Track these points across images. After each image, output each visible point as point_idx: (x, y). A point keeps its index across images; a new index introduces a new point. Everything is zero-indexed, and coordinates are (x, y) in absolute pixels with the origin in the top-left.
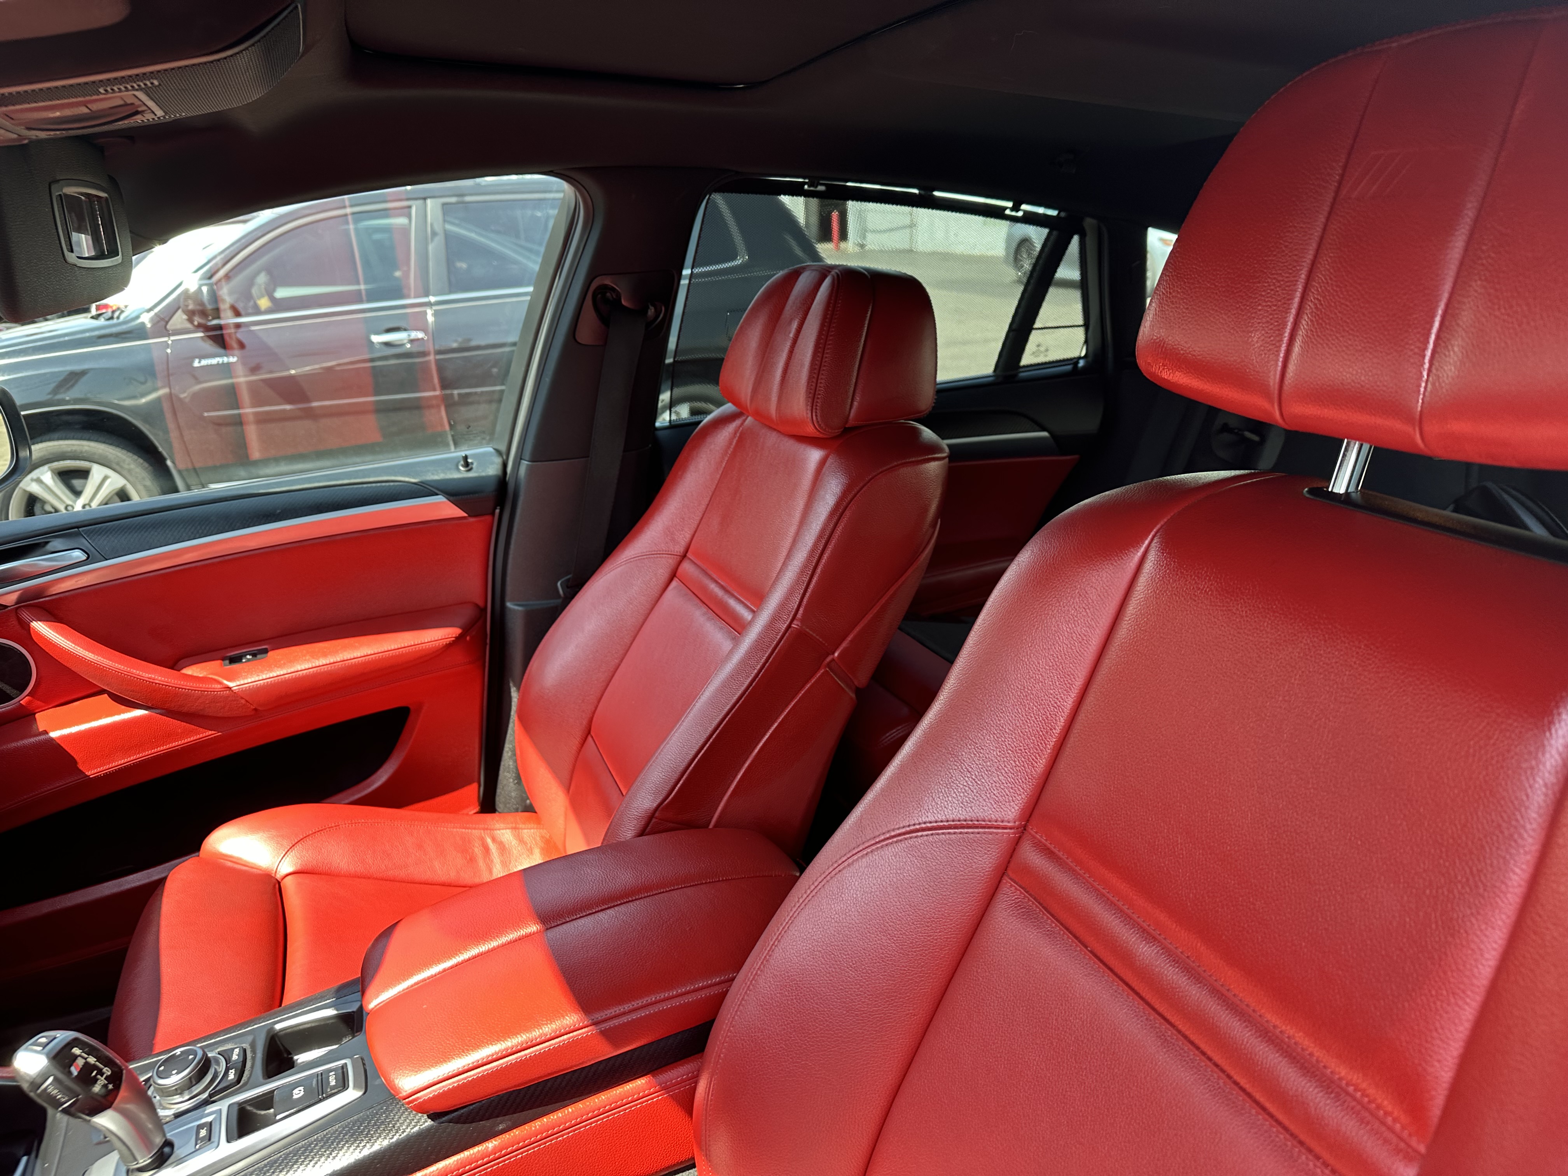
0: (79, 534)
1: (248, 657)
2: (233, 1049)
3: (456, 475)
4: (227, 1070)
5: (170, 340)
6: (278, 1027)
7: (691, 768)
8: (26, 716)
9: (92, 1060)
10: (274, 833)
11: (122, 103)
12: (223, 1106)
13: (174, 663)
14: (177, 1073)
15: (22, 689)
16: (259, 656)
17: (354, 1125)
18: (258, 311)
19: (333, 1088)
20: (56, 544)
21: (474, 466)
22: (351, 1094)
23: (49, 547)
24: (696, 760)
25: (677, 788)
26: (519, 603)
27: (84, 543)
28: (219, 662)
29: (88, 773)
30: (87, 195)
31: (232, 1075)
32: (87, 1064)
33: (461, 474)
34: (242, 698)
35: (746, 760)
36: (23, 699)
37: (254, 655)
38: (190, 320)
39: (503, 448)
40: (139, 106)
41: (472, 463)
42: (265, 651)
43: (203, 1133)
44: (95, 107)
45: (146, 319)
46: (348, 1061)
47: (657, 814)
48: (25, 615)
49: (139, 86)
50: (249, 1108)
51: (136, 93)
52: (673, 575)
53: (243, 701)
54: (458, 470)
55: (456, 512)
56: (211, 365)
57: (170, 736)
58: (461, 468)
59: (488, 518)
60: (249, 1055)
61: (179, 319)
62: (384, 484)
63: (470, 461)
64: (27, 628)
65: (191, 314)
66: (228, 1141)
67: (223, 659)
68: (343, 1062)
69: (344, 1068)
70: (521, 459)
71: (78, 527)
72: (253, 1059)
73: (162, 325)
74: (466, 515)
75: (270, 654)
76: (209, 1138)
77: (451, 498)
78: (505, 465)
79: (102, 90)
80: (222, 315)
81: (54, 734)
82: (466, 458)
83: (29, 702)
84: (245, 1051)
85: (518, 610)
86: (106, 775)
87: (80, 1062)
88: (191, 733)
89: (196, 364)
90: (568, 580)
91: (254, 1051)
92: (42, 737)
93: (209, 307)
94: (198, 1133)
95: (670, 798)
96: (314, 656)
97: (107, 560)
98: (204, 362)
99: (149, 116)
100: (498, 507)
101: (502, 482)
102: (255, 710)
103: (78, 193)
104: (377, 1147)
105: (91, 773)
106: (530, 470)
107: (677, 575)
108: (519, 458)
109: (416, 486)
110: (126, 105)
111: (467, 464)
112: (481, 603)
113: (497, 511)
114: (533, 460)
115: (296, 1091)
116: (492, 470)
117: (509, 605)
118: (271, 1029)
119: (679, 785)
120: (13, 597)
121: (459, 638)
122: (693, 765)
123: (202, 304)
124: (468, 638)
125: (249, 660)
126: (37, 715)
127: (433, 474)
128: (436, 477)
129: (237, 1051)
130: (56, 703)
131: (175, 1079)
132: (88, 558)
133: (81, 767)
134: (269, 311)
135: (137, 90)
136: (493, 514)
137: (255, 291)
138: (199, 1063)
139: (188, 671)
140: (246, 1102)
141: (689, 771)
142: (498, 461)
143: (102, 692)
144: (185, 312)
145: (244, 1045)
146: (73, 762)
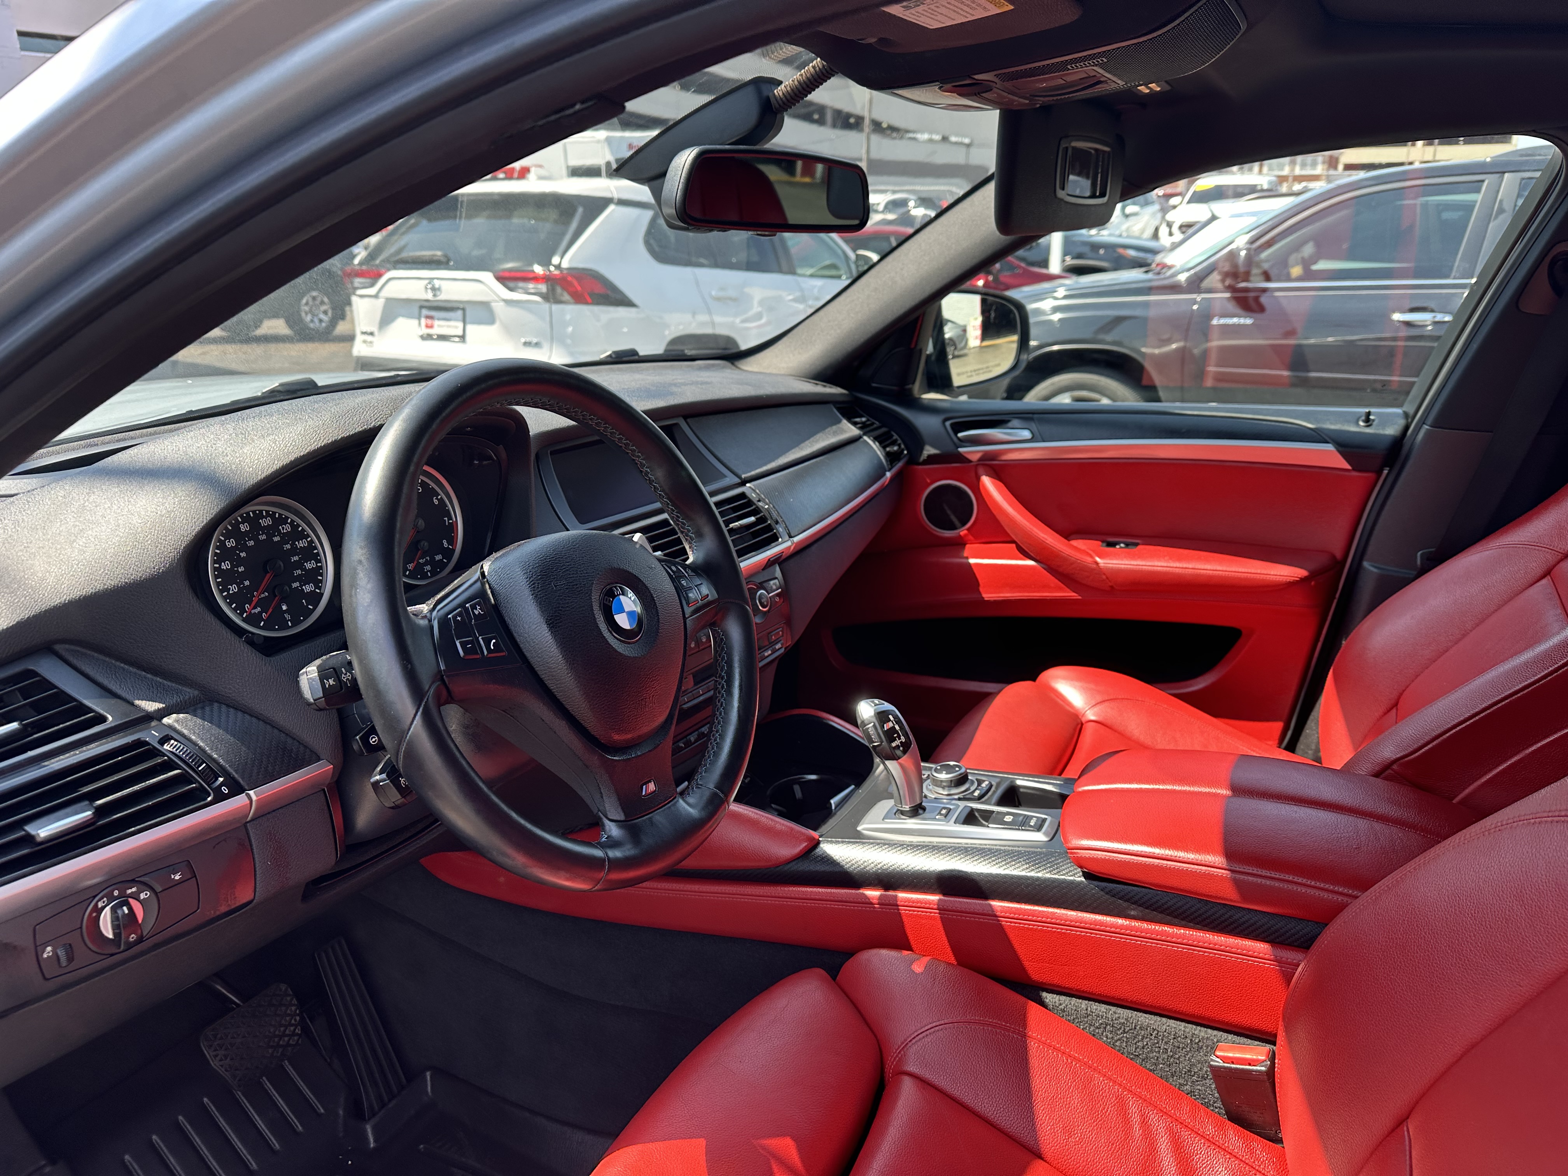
0: (1032, 419)
1: (1122, 545)
2: (984, 781)
3: (1353, 429)
4: (976, 789)
5: (1199, 297)
6: (1019, 782)
7: (1445, 737)
8: (960, 543)
9: (897, 727)
10: (1092, 686)
11: (1086, 75)
12: (962, 804)
13: (1067, 535)
14: (946, 774)
15: (964, 523)
16: (1130, 547)
17: (1032, 853)
18: (1289, 279)
19: (1031, 826)
20: (1015, 422)
21: (1375, 423)
22: (1040, 837)
23: (1010, 425)
24: (1454, 731)
25: (1423, 750)
26: (1376, 565)
27: (1033, 426)
28: (1100, 543)
29: (984, 595)
30: (1096, 150)
31: (976, 794)
32: (894, 727)
33: (1361, 427)
34: (1104, 574)
35: (1515, 755)
36: (963, 532)
37: (1127, 545)
38: (1223, 281)
39: (1411, 411)
40: (1100, 77)
41: (1373, 420)
42: (1136, 544)
43: (944, 812)
44: (1069, 79)
45: (1183, 278)
46: (1049, 819)
47: (1395, 767)
48: (981, 470)
49: (1093, 62)
50: (977, 814)
51: (1095, 68)
52: (1547, 573)
53: (1104, 577)
54: (1358, 425)
55: (1342, 463)
56: (1228, 325)
57: (1046, 587)
58: (1361, 423)
59: (1371, 475)
60: (993, 789)
61: (1215, 279)
62: (1282, 424)
63: (1372, 417)
64: (978, 479)
65: (1226, 275)
66: (955, 823)
67: (1103, 541)
68: (1046, 817)
69: (1044, 820)
70: (1424, 423)
71: (1033, 413)
72: (994, 792)
73: (1196, 284)
74: (1349, 467)
75: (1140, 547)
76: (946, 816)
77: (1340, 449)
78: (1407, 428)
79: (1069, 67)
80: (1252, 278)
81: (972, 561)
82: (1369, 414)
83: (966, 535)
84: (991, 786)
85: (1372, 572)
86: (995, 601)
87: (890, 724)
88: (1059, 589)
89: (1215, 322)
90: (1431, 553)
91: (997, 788)
92: (964, 560)
93: (1242, 269)
94: (941, 810)
95: (1413, 757)
96: (1172, 558)
97: (1044, 441)
98: (1223, 321)
99: (1113, 86)
100: (1388, 469)
101: (1398, 444)
102: (1112, 587)
103: (1090, 148)
104: (1040, 875)
105: (987, 596)
106: (1428, 434)
107: (1552, 574)
108: (1423, 422)
109: (1311, 431)
110: (1090, 77)
111: (1367, 420)
112: (1338, 555)
113: (1386, 472)
114: (1436, 425)
115: (1007, 817)
116: (1391, 431)
117: (1366, 564)
118: (1013, 781)
119: (1426, 748)
120: (978, 456)
121: (1303, 580)
122: (1447, 735)
123: (1235, 266)
124: (1313, 583)
125: (1121, 548)
126: (968, 546)
127: (1331, 423)
128: (1333, 427)
129: (987, 783)
130: (984, 540)
131: (943, 776)
132: (1032, 438)
133: (981, 589)
134: (1299, 279)
135: (1096, 65)
136: (1379, 473)
137: (1292, 258)
138: (960, 774)
139: (1074, 543)
140: (978, 810)
141: (1441, 738)
142: (1402, 422)
143: (1013, 542)
144: (1220, 273)
145: (993, 783)
146: (978, 585)
